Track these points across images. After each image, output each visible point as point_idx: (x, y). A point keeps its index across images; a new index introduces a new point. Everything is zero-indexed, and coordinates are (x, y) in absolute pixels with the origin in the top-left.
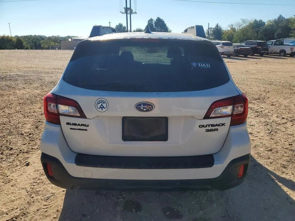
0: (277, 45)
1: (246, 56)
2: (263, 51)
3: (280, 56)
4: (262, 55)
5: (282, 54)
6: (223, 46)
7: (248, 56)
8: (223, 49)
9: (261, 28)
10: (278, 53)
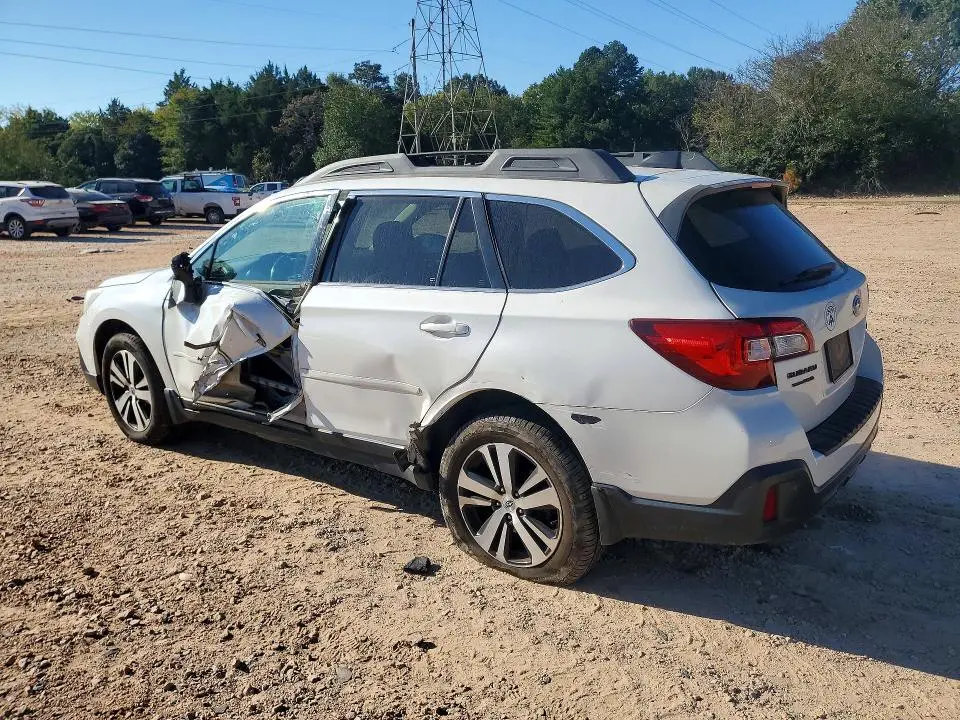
0: (188, 191)
1: (114, 228)
2: (159, 209)
3: (208, 222)
4: (156, 222)
5: (213, 217)
6: (37, 198)
7: (123, 229)
8: (38, 210)
9: (62, 138)
10: (200, 216)
